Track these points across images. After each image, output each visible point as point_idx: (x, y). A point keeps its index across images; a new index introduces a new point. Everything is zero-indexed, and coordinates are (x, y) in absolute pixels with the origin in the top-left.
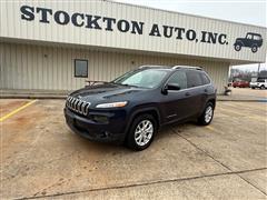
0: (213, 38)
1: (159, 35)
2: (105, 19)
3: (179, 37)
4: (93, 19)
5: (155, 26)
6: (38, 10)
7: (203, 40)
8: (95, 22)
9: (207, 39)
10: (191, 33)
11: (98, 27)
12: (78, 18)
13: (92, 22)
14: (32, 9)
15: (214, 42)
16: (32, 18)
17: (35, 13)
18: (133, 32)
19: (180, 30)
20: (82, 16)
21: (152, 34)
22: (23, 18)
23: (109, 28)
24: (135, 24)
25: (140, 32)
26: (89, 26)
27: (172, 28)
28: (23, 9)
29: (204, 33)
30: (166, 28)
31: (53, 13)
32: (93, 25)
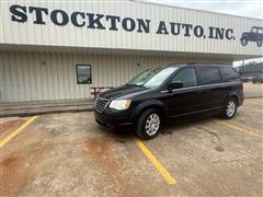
0: (220, 34)
1: (166, 33)
2: (108, 17)
3: (187, 34)
4: (95, 18)
5: (162, 23)
6: (31, 9)
7: (211, 37)
8: (97, 21)
9: (214, 35)
10: (199, 30)
11: (101, 27)
12: (79, 17)
13: (94, 22)
14: (24, 9)
15: (222, 38)
16: (24, 19)
17: (28, 13)
18: (140, 31)
19: (188, 27)
20: (83, 15)
21: (159, 32)
22: (14, 19)
23: (113, 28)
24: (141, 22)
25: (147, 30)
26: (91, 26)
27: (179, 25)
28: (13, 9)
29: (211, 29)
30: (173, 24)
31: (50, 12)
32: (96, 25)
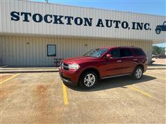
0: (140, 26)
1: (103, 26)
2: (66, 17)
3: (117, 27)
4: (58, 18)
5: (100, 20)
6: (22, 14)
9: (136, 27)
10: (125, 24)
11: (61, 23)
12: (49, 17)
13: (57, 20)
14: (18, 14)
15: (141, 29)
16: (18, 19)
17: (20, 16)
18: (85, 25)
19: (117, 22)
20: (51, 16)
21: (98, 25)
22: (12, 19)
23: (69, 23)
24: (86, 19)
25: (90, 25)
26: (56, 22)
27: (111, 21)
28: (12, 14)
29: (134, 23)
30: (107, 21)
31: (32, 15)
32: (58, 22)
